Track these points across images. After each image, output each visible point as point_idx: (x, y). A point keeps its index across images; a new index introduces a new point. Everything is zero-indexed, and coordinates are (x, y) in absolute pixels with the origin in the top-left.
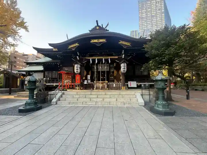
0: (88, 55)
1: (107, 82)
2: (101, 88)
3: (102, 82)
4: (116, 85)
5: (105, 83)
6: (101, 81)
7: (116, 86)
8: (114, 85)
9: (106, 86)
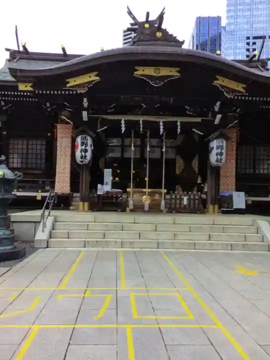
0: (111, 108)
1: (165, 191)
2: (147, 208)
3: (150, 190)
4: (189, 200)
5: (160, 194)
6: (149, 188)
7: (189, 204)
8: (185, 202)
9: (163, 202)
